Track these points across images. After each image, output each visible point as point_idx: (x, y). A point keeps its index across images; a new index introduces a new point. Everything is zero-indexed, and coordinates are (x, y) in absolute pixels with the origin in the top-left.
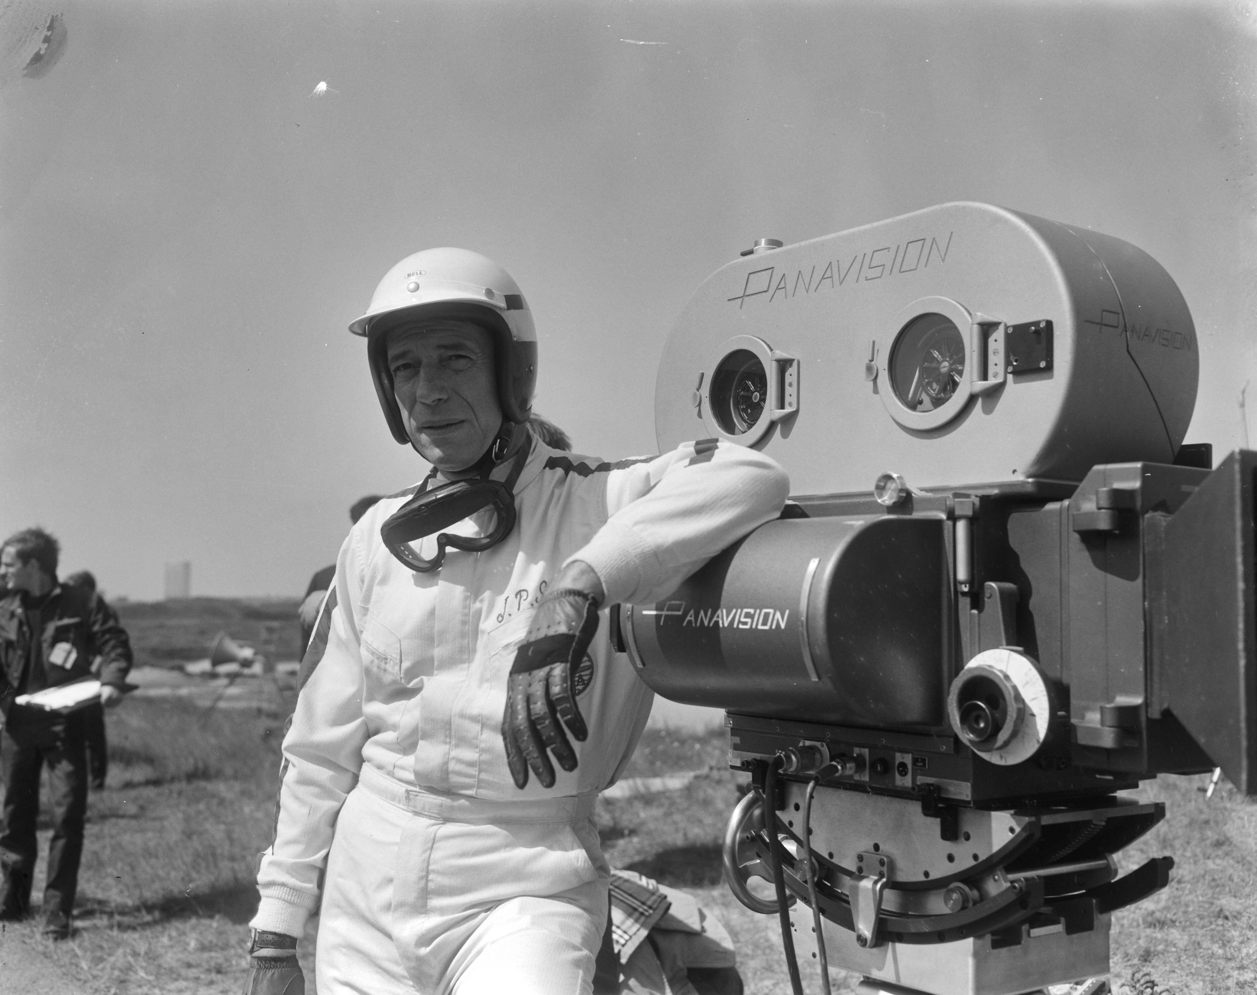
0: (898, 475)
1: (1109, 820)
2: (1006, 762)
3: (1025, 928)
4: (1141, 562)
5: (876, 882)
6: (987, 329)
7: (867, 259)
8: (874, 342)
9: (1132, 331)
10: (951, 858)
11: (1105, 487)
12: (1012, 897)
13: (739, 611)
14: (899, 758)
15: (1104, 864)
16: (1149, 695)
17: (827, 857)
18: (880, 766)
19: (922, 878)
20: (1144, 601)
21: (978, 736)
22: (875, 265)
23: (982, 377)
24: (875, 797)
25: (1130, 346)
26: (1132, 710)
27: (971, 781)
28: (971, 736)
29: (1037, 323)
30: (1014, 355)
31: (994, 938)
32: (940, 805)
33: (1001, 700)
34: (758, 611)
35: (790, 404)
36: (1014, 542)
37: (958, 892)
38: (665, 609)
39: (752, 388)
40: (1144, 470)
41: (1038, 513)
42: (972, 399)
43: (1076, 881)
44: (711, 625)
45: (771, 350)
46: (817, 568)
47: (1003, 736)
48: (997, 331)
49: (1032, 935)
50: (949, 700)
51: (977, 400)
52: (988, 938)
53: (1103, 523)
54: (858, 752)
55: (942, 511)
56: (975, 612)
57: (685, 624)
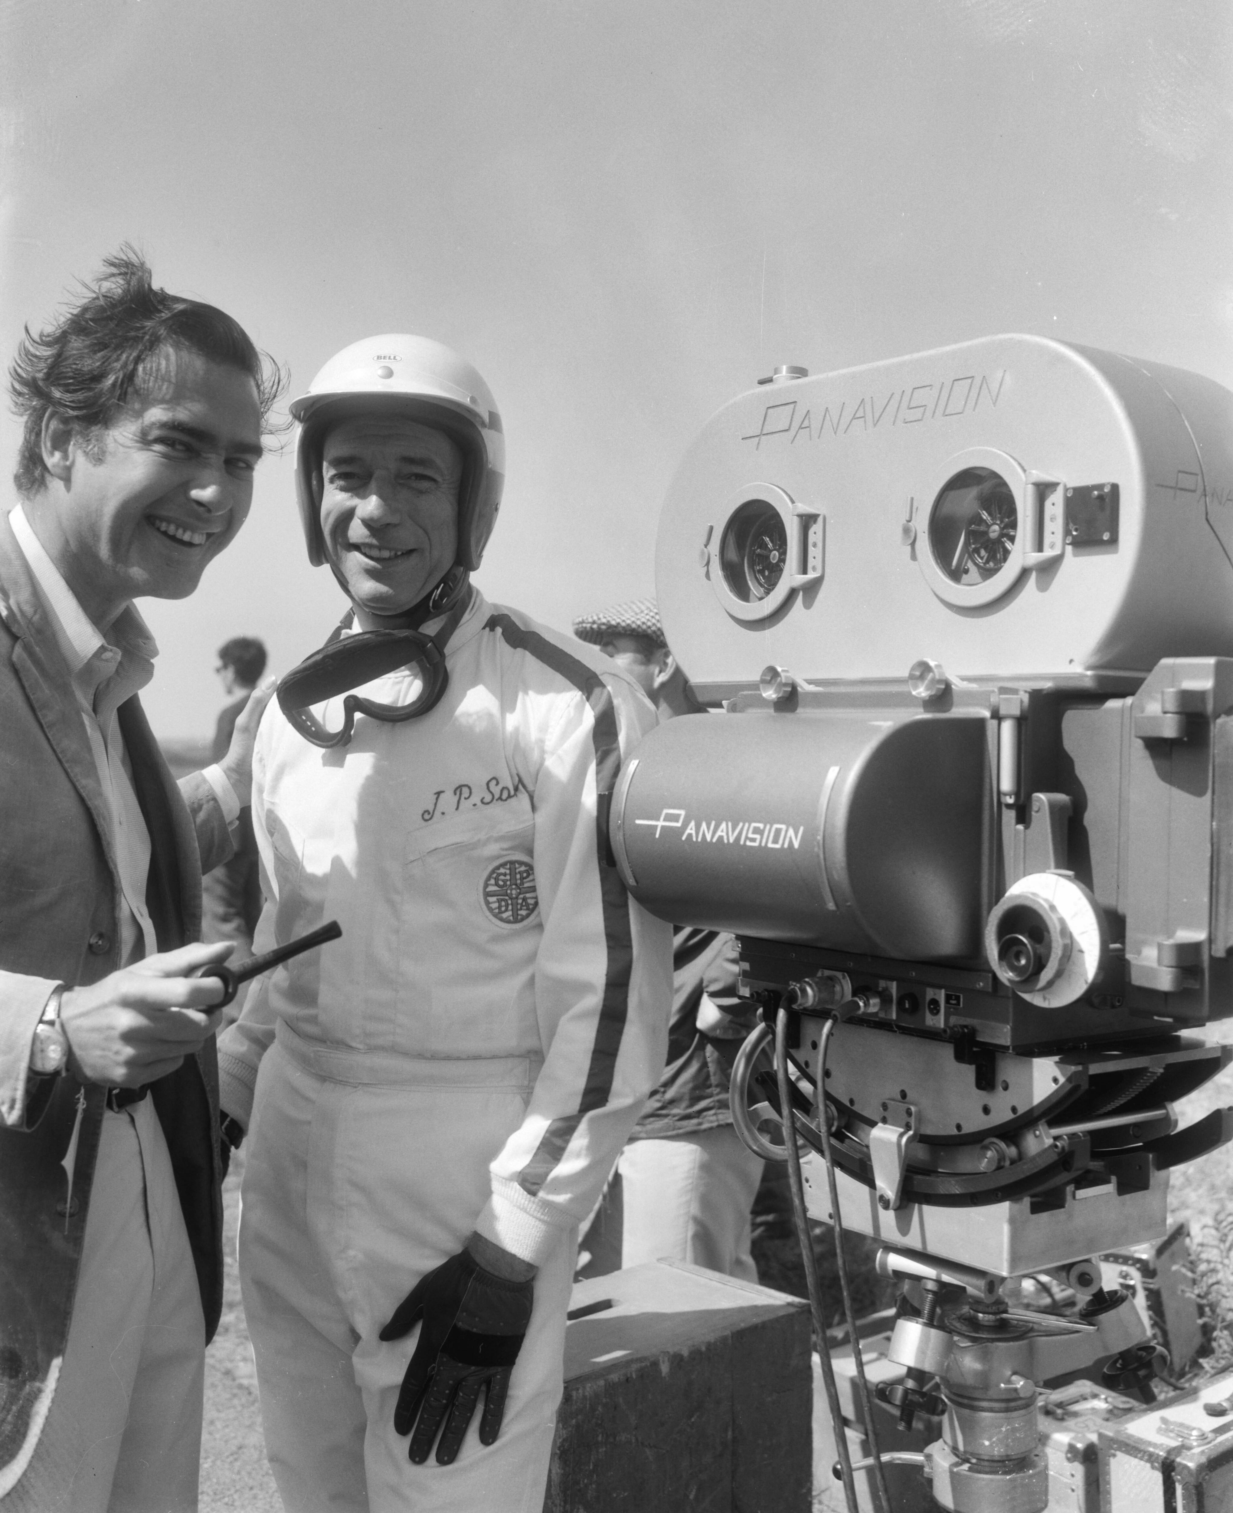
0: (936, 663)
1: (1169, 1067)
2: (1049, 1004)
3: (1070, 1189)
4: (1211, 775)
5: (901, 1135)
6: (1043, 490)
7: (906, 399)
8: (912, 499)
9: (1213, 495)
10: (986, 1110)
11: (1173, 687)
12: (1053, 1157)
13: (747, 825)
14: (930, 993)
15: (1163, 1114)
16: (1213, 930)
17: (848, 1104)
18: (909, 1003)
19: (955, 1132)
20: (1212, 821)
21: (1018, 975)
22: (914, 405)
23: (1037, 549)
24: (903, 1037)
25: (1209, 513)
26: (1194, 948)
27: (1011, 1024)
28: (1011, 974)
29: (1100, 487)
30: (1075, 524)
31: (1034, 1199)
32: (975, 1049)
33: (1045, 933)
34: (768, 827)
35: (814, 569)
36: (1069, 745)
37: (993, 1149)
38: (662, 818)
39: (770, 545)
40: (1218, 666)
41: (1096, 711)
42: (1024, 573)
43: (1131, 1133)
44: (714, 840)
45: (793, 502)
46: (836, 778)
47: (1046, 975)
48: (1055, 492)
49: (1077, 1197)
50: (987, 932)
51: (1031, 574)
52: (1027, 1201)
53: (1169, 729)
54: (884, 985)
55: (985, 707)
56: (1020, 827)
57: (684, 838)
